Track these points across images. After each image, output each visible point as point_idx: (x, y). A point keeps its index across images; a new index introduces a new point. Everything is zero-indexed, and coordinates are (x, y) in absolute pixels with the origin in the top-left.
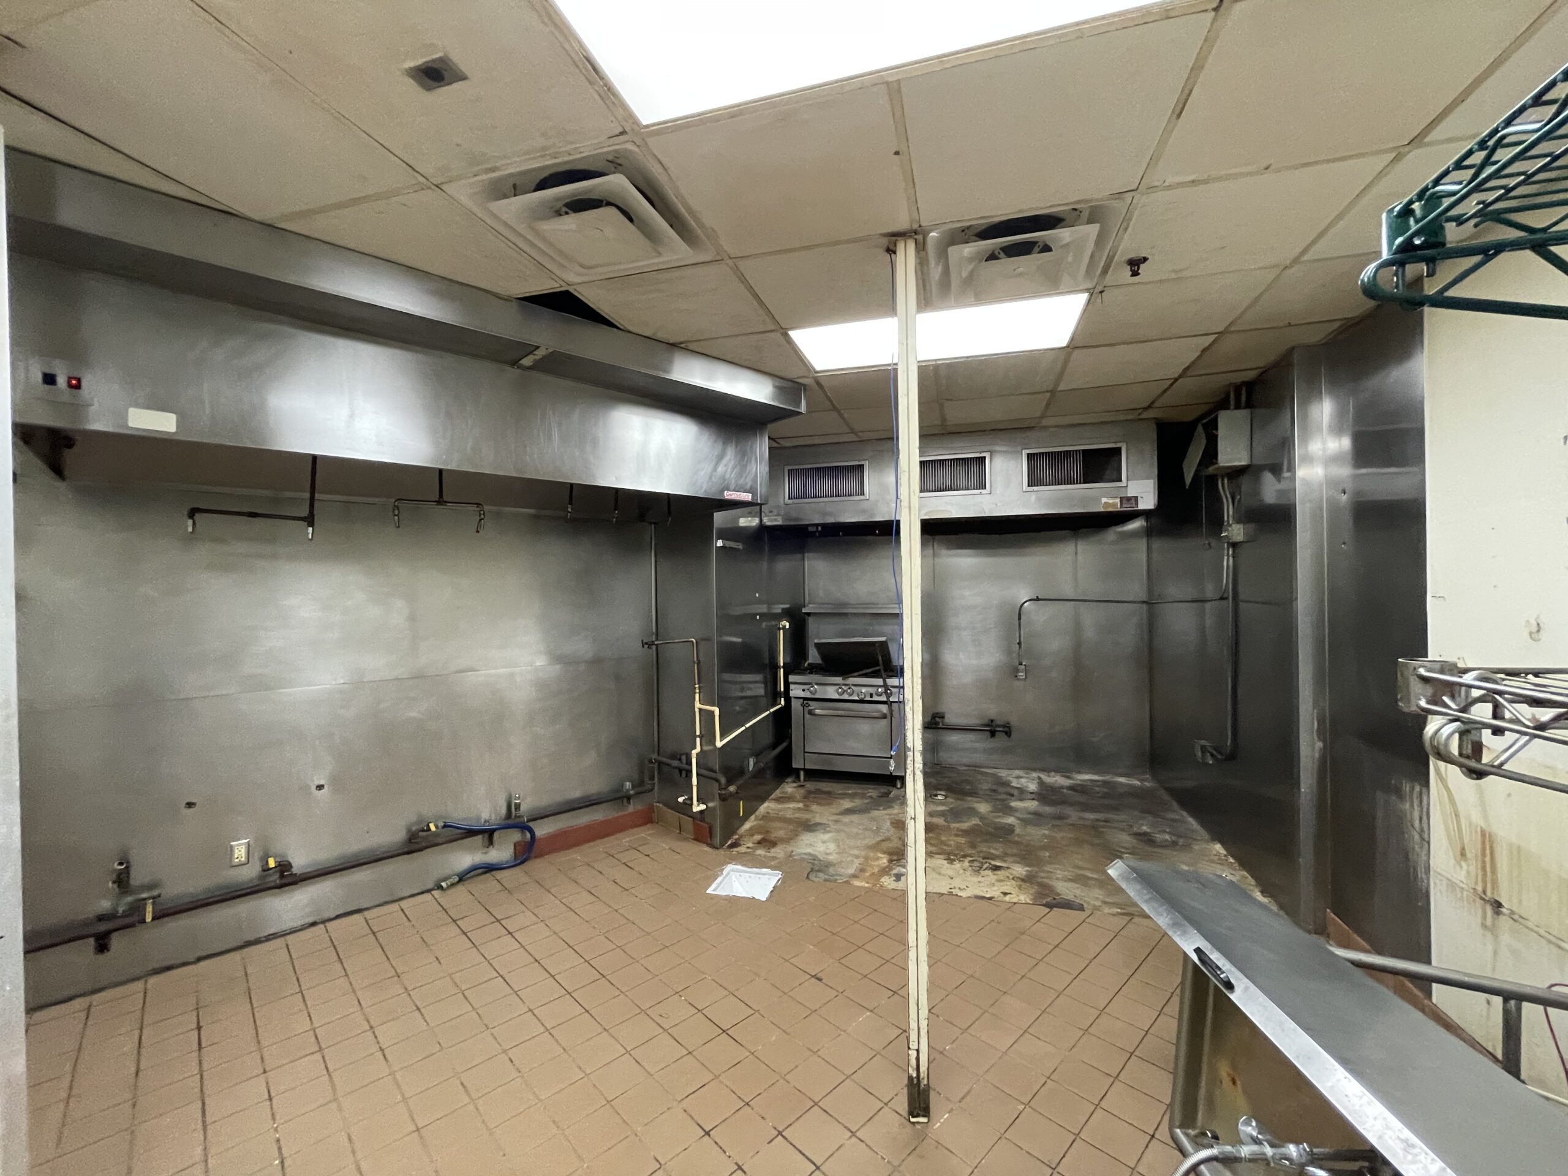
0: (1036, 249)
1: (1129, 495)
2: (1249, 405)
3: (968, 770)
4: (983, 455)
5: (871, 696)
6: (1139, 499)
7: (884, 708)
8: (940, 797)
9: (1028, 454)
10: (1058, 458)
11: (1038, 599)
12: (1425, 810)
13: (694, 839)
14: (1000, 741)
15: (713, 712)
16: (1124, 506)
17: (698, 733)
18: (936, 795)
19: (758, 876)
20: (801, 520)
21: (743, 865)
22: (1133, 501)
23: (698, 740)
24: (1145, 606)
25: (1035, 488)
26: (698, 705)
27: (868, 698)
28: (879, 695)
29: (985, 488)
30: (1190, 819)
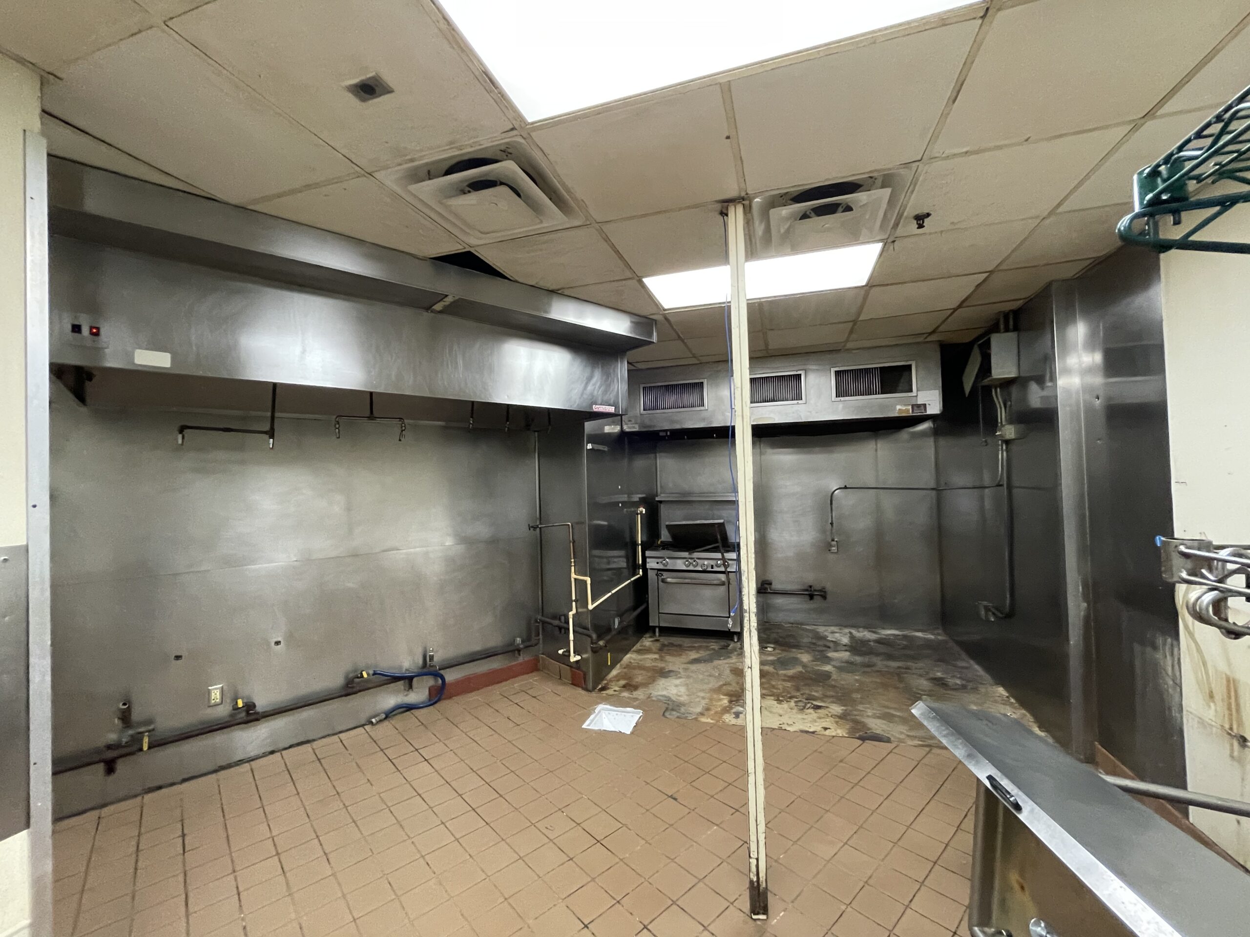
0: (840, 209)
1: (918, 403)
2: (1016, 329)
3: (792, 627)
4: (799, 373)
5: (712, 567)
6: (927, 406)
7: (723, 577)
8: (769, 649)
9: (836, 371)
10: (858, 374)
11: (846, 488)
12: (1176, 659)
13: (572, 684)
14: (818, 602)
15: (586, 582)
16: (915, 411)
17: (574, 598)
18: (766, 648)
19: (623, 713)
20: (654, 426)
21: (611, 705)
22: (922, 407)
23: (574, 604)
24: (934, 493)
25: (842, 399)
26: (573, 576)
27: (709, 569)
28: (718, 566)
29: (802, 399)
30: (977, 667)
